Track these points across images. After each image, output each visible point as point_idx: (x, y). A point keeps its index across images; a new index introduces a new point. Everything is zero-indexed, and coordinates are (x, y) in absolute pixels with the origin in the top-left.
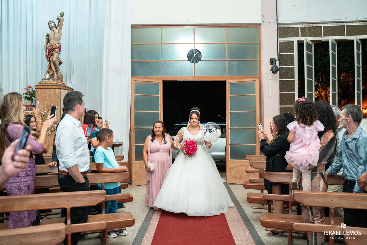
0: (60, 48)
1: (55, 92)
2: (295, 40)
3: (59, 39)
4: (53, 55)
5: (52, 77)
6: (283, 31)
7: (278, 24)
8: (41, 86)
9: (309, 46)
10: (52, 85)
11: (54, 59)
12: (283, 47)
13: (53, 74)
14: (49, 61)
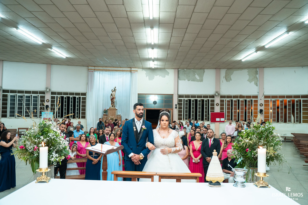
0: (115, 98)
1: (114, 111)
2: (183, 99)
3: (115, 95)
4: (114, 100)
5: (113, 106)
6: (180, 96)
7: (178, 94)
8: (110, 109)
9: (187, 101)
10: (113, 109)
11: (114, 101)
12: (180, 101)
13: (113, 105)
14: (112, 102)
